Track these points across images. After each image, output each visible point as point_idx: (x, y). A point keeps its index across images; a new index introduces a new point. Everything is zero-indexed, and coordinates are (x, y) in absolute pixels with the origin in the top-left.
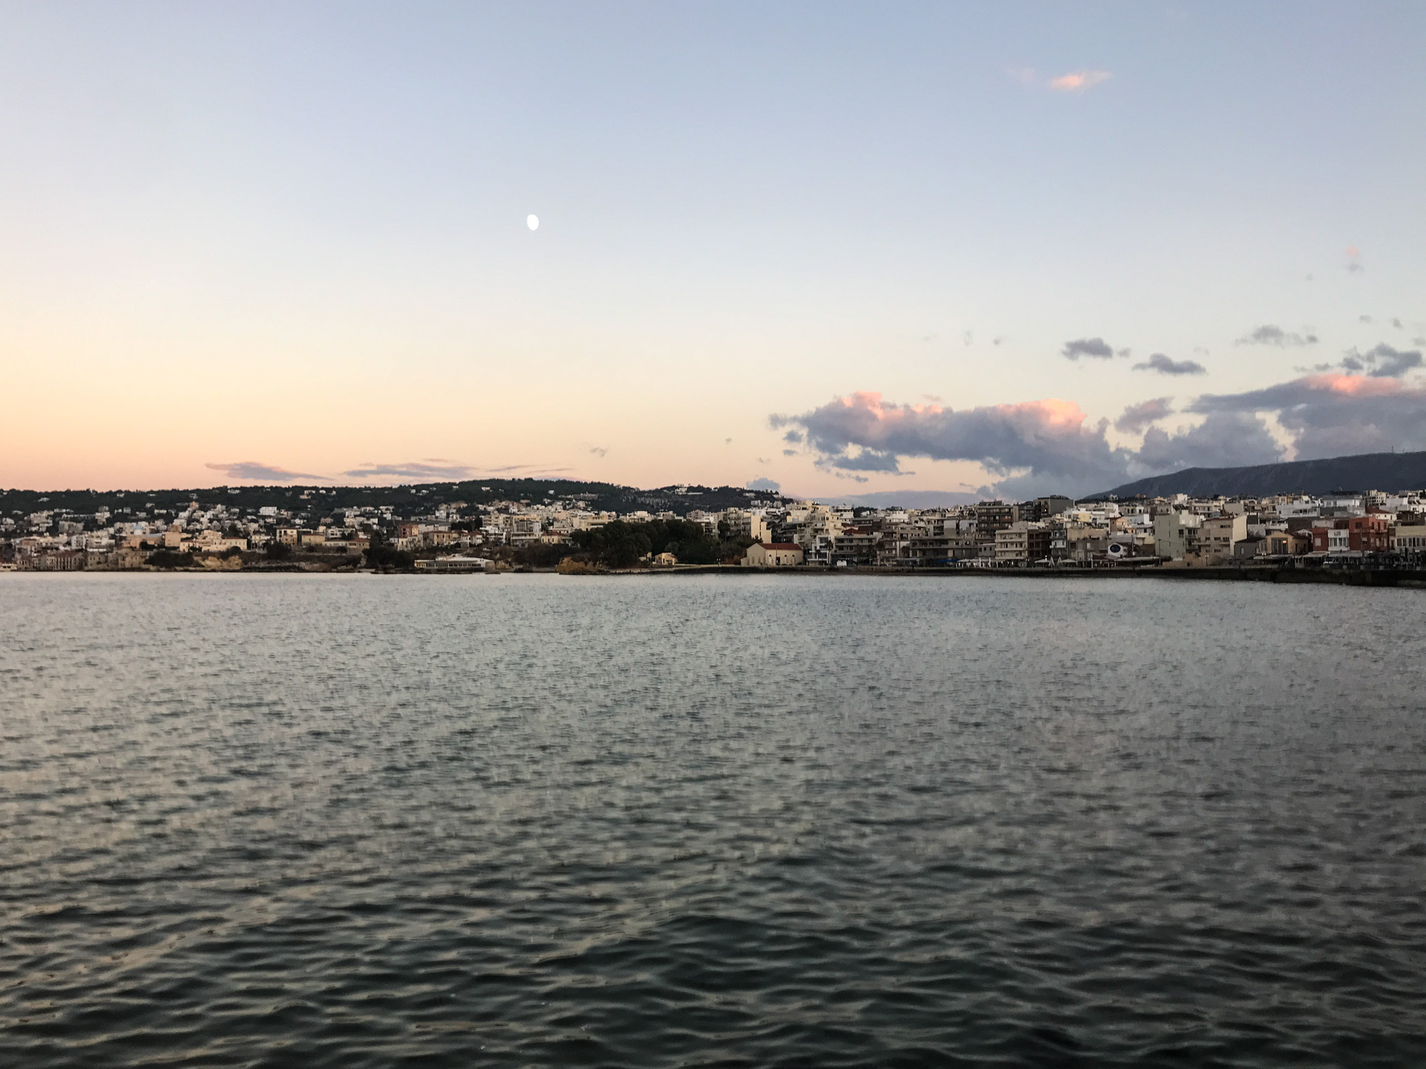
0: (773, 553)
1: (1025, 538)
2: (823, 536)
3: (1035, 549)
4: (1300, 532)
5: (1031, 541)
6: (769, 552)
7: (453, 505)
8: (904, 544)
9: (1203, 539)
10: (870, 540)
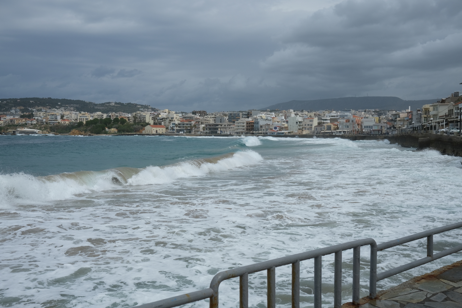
0: (155, 129)
1: (245, 124)
2: (173, 122)
3: (249, 128)
4: (335, 123)
5: (247, 125)
6: (153, 128)
7: (18, 108)
8: (203, 126)
9: (304, 125)
10: (190, 124)
